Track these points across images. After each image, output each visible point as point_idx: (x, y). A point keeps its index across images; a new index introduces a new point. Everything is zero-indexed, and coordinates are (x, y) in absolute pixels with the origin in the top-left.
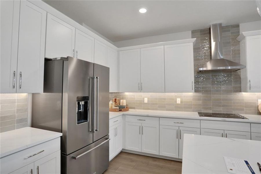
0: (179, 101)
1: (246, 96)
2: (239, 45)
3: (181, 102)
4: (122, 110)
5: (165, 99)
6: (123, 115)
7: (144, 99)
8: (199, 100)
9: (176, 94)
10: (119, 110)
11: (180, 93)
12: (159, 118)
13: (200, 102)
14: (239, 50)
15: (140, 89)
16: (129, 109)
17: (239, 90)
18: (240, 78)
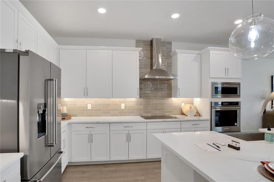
0: (123, 106)
1: (175, 101)
2: (171, 59)
3: (125, 107)
4: (66, 118)
5: (109, 105)
6: (69, 124)
7: (87, 105)
8: (141, 105)
9: (121, 100)
10: (62, 119)
11: (124, 99)
12: (109, 124)
13: (142, 107)
14: (171, 63)
15: (86, 94)
16: (72, 117)
17: (170, 96)
18: (171, 86)
